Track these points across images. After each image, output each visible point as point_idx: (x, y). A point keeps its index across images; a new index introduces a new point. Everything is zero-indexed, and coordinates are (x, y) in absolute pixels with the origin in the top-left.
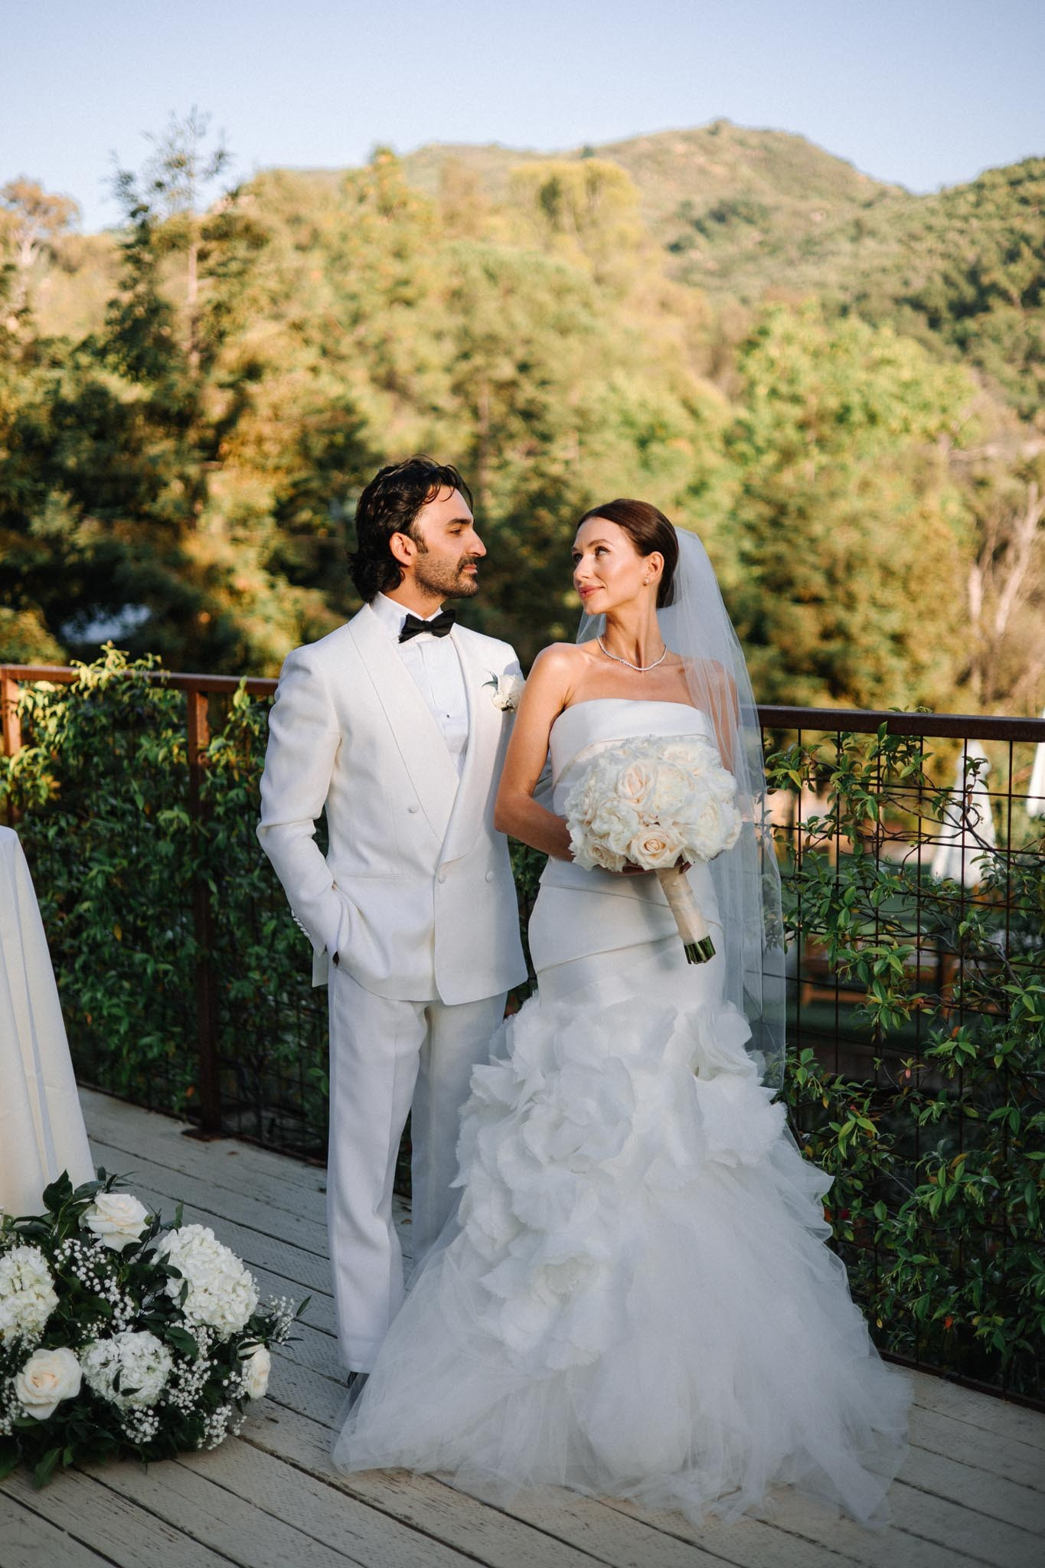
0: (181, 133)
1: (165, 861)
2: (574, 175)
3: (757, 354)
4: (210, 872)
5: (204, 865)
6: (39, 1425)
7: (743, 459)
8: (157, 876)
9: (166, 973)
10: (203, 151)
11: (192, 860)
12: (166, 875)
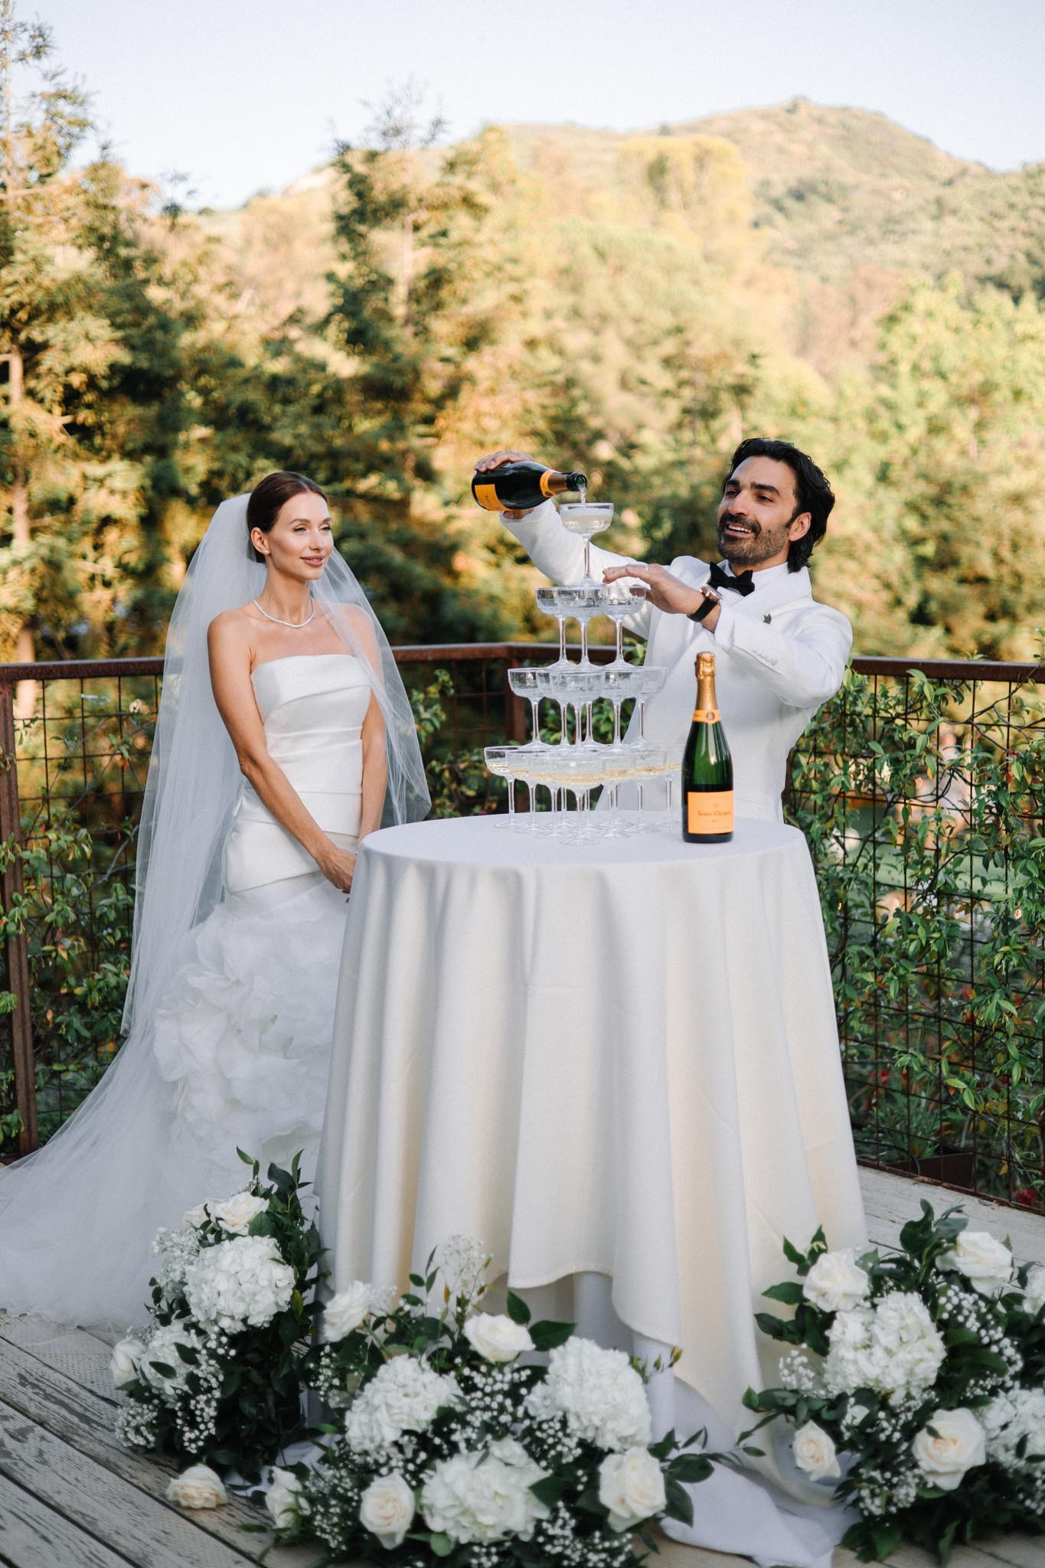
0: (398, 101)
2: (680, 150)
3: (899, 329)
6: (949, 1497)
7: (882, 437)
10: (420, 119)
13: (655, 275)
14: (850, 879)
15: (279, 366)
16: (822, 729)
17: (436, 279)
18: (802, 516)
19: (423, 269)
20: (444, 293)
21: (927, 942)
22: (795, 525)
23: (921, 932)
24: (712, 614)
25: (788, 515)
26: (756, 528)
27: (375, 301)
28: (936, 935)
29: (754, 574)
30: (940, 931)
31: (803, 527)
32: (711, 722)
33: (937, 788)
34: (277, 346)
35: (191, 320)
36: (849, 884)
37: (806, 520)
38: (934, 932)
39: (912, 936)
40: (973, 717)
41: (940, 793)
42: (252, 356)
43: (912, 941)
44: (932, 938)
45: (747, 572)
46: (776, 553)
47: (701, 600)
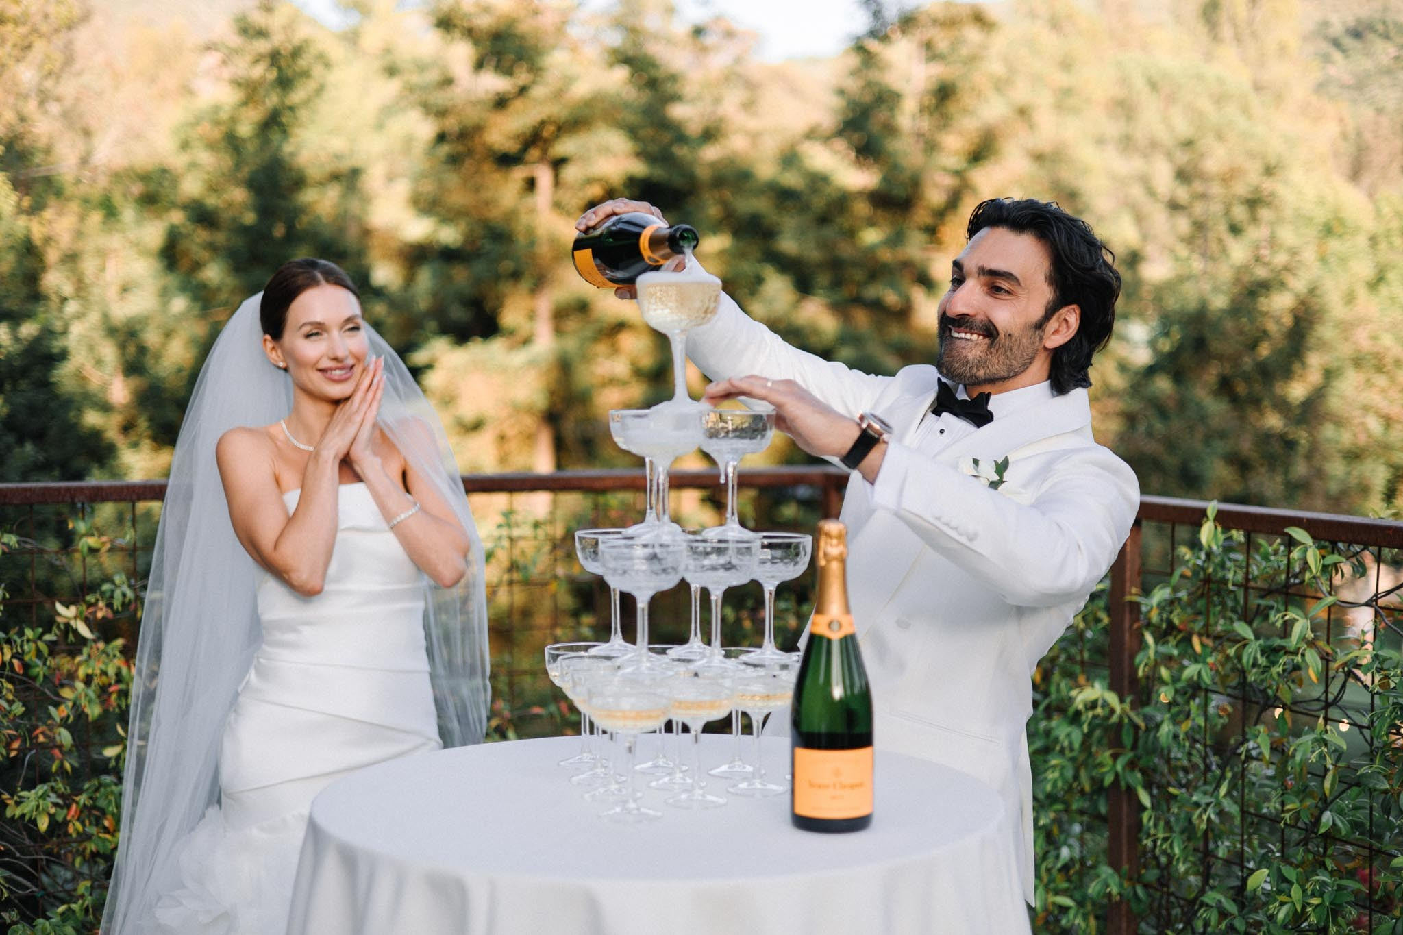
1: (1068, 754)
4: (1139, 775)
5: (1131, 765)
8: (1057, 774)
9: (1064, 910)
11: (1115, 757)
12: (1069, 774)
13: (1206, 105)
14: (1208, 805)
15: (791, 180)
16: (1179, 600)
17: (944, 94)
18: (1064, 311)
19: (932, 85)
20: (952, 107)
21: (1304, 908)
22: (1053, 324)
23: (1296, 891)
24: (873, 456)
25: (1037, 312)
26: (990, 331)
27: (882, 115)
28: (1315, 901)
29: (992, 398)
30: (1321, 895)
31: (1068, 327)
32: (836, 636)
33: (1326, 692)
34: (790, 159)
35: (710, 135)
36: (1205, 810)
37: (1072, 317)
38: (1313, 895)
39: (1283, 898)
40: (1377, 596)
41: (1331, 697)
42: (766, 170)
43: (1282, 904)
44: (1309, 904)
45: (981, 394)
46: (1025, 366)
47: (855, 434)
